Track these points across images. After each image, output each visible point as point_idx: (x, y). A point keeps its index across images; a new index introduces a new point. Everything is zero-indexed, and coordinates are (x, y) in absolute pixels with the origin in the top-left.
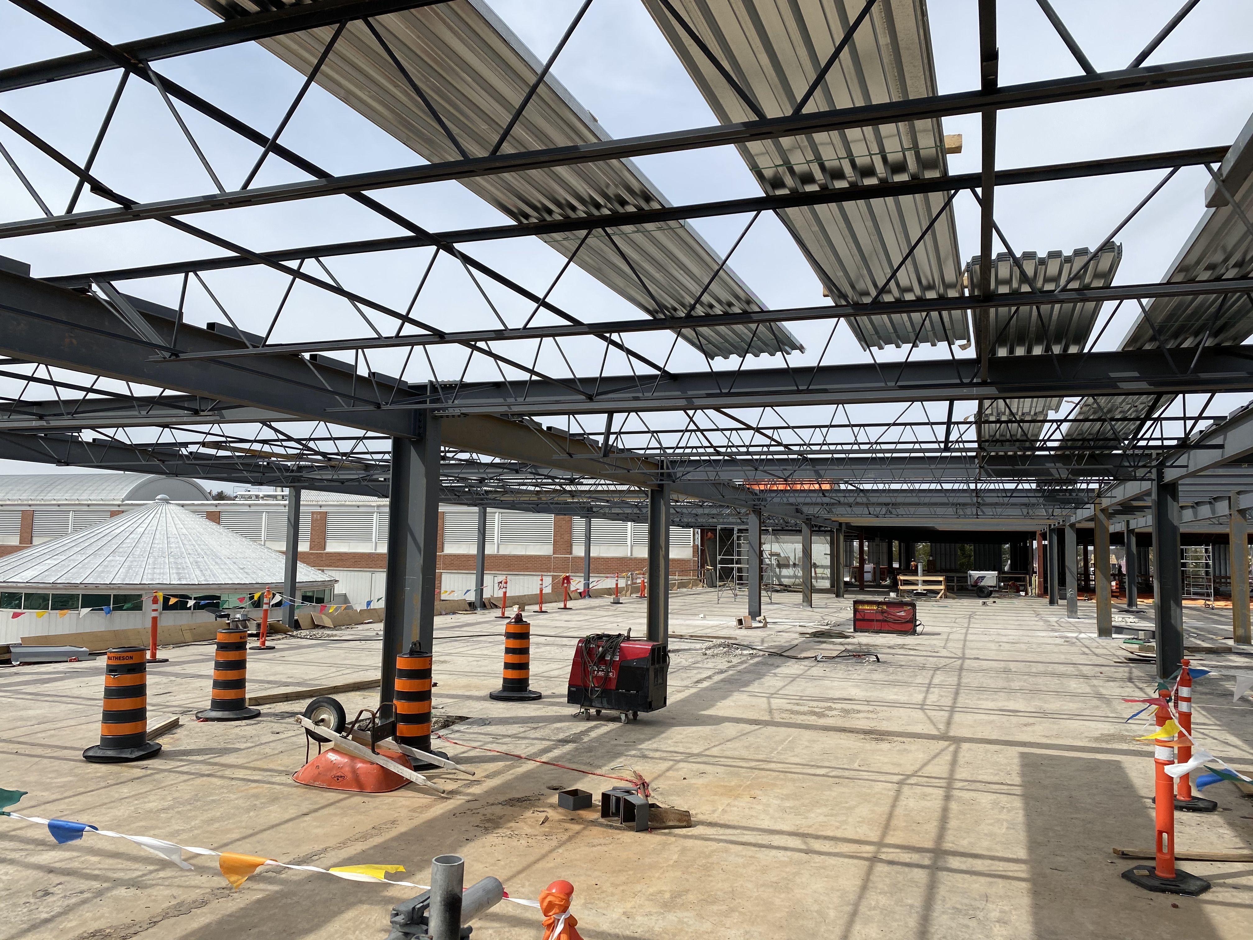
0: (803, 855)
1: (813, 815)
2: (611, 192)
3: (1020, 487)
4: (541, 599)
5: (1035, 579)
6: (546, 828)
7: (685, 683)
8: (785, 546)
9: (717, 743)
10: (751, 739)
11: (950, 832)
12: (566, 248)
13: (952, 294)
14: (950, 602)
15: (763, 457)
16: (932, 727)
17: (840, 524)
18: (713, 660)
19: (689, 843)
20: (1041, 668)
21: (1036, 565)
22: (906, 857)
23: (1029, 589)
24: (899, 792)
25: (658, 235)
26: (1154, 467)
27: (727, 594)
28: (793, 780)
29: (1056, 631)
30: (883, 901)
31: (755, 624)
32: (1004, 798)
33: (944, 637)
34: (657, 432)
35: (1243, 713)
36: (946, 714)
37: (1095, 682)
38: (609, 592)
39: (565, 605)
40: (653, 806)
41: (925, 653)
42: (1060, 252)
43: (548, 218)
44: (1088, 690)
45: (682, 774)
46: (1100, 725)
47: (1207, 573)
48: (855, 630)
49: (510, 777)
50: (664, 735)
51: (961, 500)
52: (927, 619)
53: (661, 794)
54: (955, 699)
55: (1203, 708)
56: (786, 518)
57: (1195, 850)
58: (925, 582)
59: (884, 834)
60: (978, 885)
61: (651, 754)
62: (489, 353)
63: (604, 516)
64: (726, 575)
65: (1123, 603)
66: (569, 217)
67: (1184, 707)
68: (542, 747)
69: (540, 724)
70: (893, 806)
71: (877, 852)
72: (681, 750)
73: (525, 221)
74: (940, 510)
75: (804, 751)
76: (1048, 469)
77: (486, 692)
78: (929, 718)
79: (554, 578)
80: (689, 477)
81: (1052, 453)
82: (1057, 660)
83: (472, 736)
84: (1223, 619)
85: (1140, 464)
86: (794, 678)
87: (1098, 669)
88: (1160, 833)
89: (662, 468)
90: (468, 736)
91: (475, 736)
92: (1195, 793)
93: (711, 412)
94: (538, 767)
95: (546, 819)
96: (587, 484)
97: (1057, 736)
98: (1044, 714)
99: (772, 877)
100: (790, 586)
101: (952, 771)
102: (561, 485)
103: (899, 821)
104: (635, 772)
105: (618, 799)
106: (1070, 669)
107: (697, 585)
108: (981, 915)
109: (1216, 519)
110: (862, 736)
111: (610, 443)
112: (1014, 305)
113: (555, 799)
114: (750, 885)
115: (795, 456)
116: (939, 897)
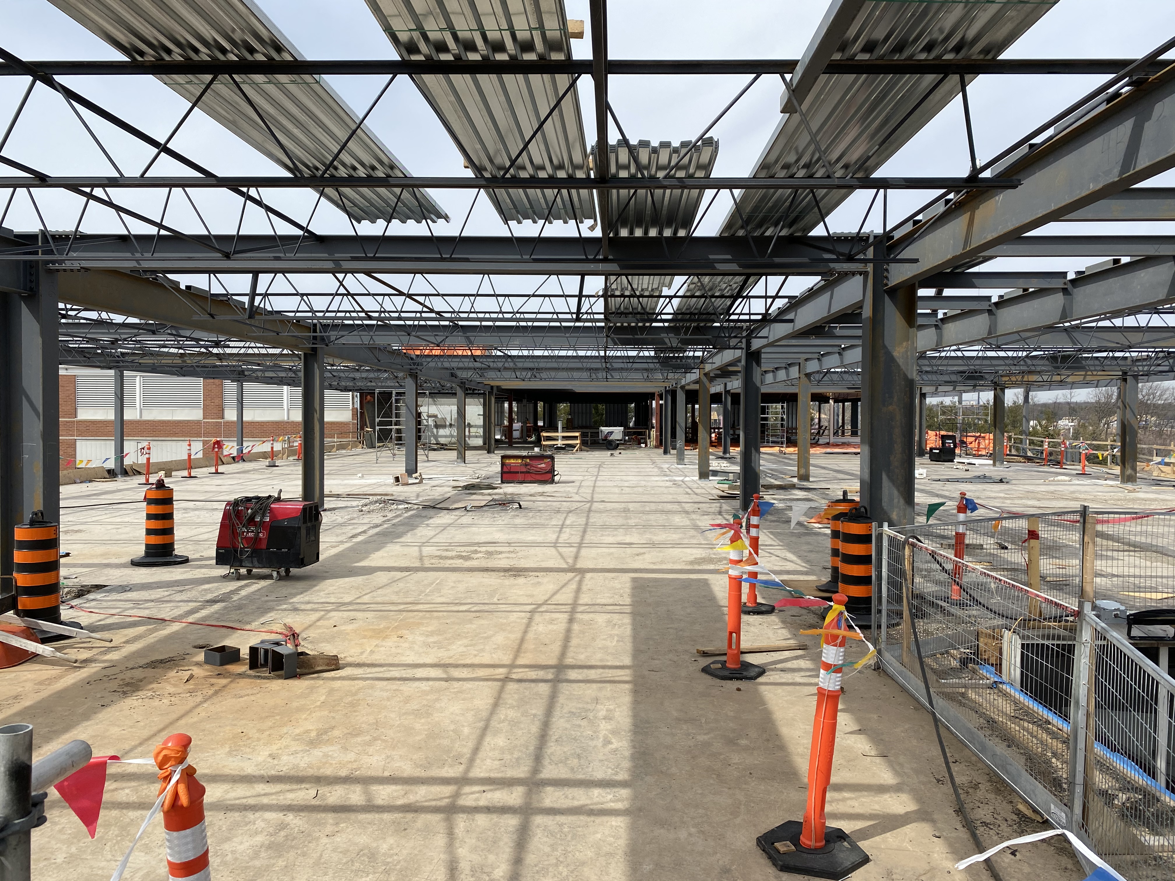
0: (443, 683)
1: (454, 647)
2: (237, 36)
3: (641, 354)
4: (189, 464)
5: (653, 433)
6: (190, 686)
7: (340, 539)
8: (442, 408)
9: (368, 591)
10: (401, 585)
11: (571, 649)
12: (191, 93)
13: (580, 174)
14: (584, 454)
15: (416, 323)
16: (562, 561)
17: (492, 387)
18: (369, 516)
19: (337, 684)
20: (653, 506)
21: (654, 421)
22: (533, 674)
23: (648, 441)
24: (531, 619)
25: (292, 88)
26: (744, 337)
27: (385, 454)
28: (438, 618)
29: (666, 476)
30: (512, 714)
31: (411, 481)
32: (616, 616)
33: (577, 484)
34: (307, 295)
35: (799, 535)
36: (574, 550)
37: (694, 516)
38: (264, 455)
39: (217, 470)
40: (302, 654)
41: (560, 499)
42: (670, 143)
43: (167, 58)
44: (688, 523)
45: (332, 622)
46: (694, 551)
47: (782, 425)
48: (503, 482)
49: (152, 641)
50: (317, 588)
51: (594, 366)
52: (564, 469)
53: (311, 642)
54: (583, 537)
55: (771, 533)
56: (442, 382)
57: (757, 645)
58: (564, 438)
59: (516, 657)
60: (591, 690)
61: (303, 607)
62: (110, 204)
63: (257, 380)
64: (384, 436)
65: (719, 451)
66: (191, 59)
67: (753, 532)
68: (188, 608)
69: (187, 587)
70: (525, 632)
71: (509, 673)
72: (333, 600)
73: (139, 58)
74: (576, 374)
75: (450, 591)
76: (662, 338)
77: (127, 559)
78: (560, 554)
79: (205, 443)
80: (343, 341)
81: (666, 324)
82: (666, 500)
83: (109, 603)
84: (791, 462)
85: (733, 335)
86: (445, 527)
87: (696, 505)
88: (731, 633)
89: (315, 331)
90: (105, 604)
91: (114, 603)
92: (760, 600)
93: (361, 276)
94: (184, 628)
95: (191, 677)
96: (235, 347)
97: (662, 562)
98: (653, 545)
99: (414, 705)
100: (446, 445)
101: (576, 598)
102: (206, 347)
103: (529, 645)
104: (285, 625)
105: (266, 651)
106: (676, 507)
107: (356, 447)
108: (591, 715)
109: (789, 381)
110: (502, 574)
111: (256, 303)
112: (632, 188)
113: (201, 657)
114: (393, 715)
115: (447, 323)
116: (558, 705)
